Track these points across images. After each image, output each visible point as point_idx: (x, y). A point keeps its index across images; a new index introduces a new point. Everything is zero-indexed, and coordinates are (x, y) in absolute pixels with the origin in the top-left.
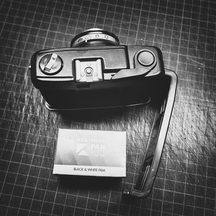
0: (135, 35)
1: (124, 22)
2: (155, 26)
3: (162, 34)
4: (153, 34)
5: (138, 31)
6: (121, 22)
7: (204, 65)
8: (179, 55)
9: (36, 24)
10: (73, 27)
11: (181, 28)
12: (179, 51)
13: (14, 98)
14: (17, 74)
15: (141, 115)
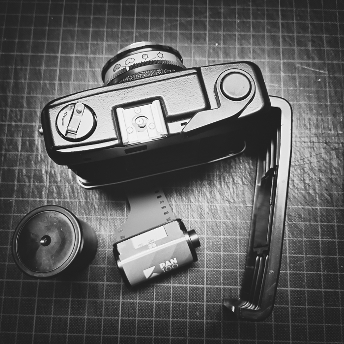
0: (205, 40)
1: (184, 20)
2: (235, 17)
3: (249, 31)
4: (234, 33)
5: (209, 31)
6: (177, 20)
7: (327, 73)
8: (282, 61)
9: (37, 48)
10: (99, 43)
11: (278, 14)
12: (281, 55)
13: (25, 177)
14: (22, 137)
15: (234, 174)
